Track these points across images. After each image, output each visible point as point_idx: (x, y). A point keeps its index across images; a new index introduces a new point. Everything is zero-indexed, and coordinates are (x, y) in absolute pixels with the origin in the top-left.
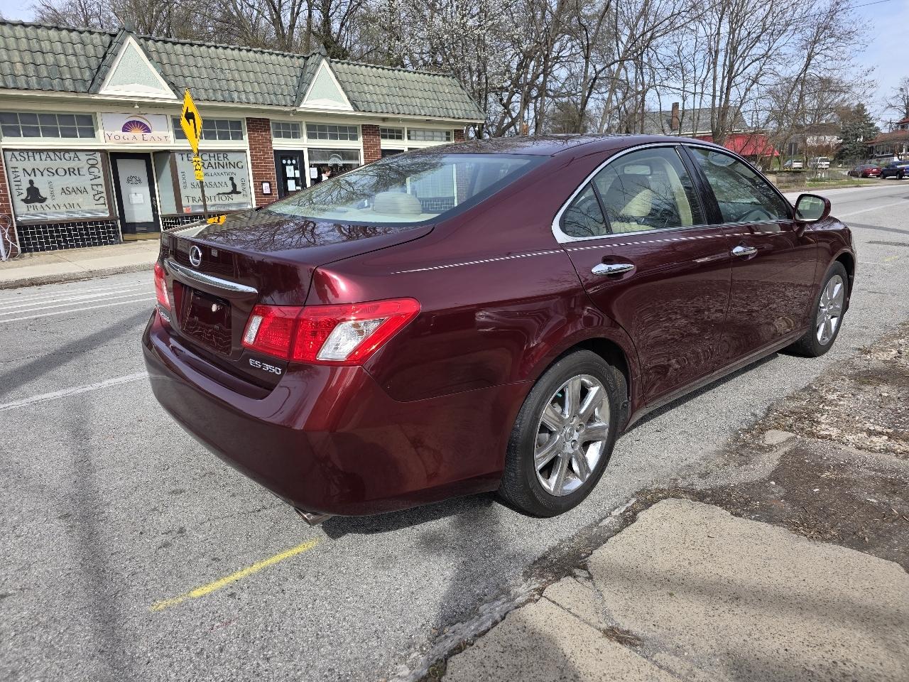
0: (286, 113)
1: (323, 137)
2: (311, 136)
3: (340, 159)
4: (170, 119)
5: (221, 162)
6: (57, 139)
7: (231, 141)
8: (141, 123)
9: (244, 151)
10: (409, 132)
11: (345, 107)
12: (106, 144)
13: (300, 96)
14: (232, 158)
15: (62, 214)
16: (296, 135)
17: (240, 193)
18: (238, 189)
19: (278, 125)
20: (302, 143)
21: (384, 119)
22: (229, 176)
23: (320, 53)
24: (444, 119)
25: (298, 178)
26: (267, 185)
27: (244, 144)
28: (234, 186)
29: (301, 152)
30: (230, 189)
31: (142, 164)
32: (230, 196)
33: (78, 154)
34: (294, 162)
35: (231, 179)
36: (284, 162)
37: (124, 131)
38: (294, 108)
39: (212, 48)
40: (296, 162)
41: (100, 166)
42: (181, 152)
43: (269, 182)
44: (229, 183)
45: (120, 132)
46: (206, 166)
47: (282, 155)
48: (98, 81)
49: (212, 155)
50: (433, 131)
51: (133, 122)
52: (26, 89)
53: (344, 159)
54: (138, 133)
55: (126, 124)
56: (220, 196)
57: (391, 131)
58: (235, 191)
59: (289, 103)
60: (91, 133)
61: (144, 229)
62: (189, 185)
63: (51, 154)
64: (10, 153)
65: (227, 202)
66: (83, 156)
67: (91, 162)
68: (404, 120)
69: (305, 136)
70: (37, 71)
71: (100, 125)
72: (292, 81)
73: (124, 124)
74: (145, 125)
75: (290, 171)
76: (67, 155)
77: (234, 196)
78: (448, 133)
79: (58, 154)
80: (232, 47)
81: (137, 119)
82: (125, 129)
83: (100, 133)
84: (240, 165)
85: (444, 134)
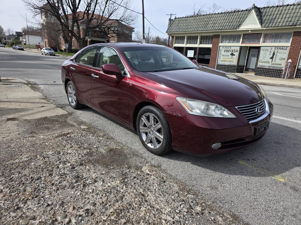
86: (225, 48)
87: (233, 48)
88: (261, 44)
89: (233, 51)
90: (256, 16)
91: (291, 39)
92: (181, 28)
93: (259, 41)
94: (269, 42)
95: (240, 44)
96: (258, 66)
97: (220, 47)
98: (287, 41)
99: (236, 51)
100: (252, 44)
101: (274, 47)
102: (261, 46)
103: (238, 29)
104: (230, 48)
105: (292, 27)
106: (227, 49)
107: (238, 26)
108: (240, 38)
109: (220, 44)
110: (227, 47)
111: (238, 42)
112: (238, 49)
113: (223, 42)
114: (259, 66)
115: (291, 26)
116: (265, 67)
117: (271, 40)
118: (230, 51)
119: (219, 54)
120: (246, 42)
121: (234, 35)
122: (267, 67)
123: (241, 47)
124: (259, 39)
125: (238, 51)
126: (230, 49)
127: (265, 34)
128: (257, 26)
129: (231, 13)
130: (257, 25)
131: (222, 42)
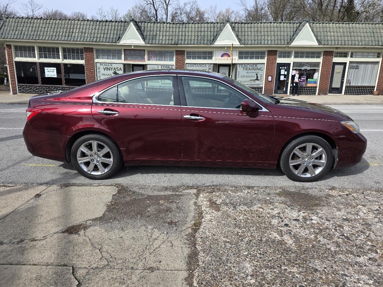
0: (285, 47)
1: (302, 57)
2: (295, 57)
3: (308, 66)
4: (238, 52)
5: (254, 68)
6: (196, 60)
7: (260, 59)
8: (228, 54)
9: (264, 64)
10: (352, 54)
11: (315, 43)
12: (215, 61)
13: (292, 40)
14: (259, 66)
15: (198, 84)
16: (289, 56)
17: (259, 80)
18: (259, 78)
19: (281, 53)
20: (291, 60)
21: (337, 48)
22: (256, 74)
23: (306, 20)
24: (375, 47)
25: (286, 75)
26: (271, 77)
27: (265, 61)
28: (257, 77)
29: (290, 64)
30: (256, 78)
31: (227, 68)
32: (255, 81)
33: (206, 65)
34: (285, 68)
35: (257, 74)
36: (281, 68)
37: (221, 57)
38: (288, 45)
39: (260, 24)
40: (287, 68)
41: (212, 69)
42: (240, 64)
43: (272, 76)
44: (256, 76)
45: (220, 57)
46: (248, 69)
47: (280, 65)
48: (215, 40)
49: (251, 65)
50: (368, 53)
51: (225, 53)
52: (193, 44)
53: (311, 67)
54: (225, 57)
55: (223, 54)
56: (251, 81)
57: (342, 53)
58: (257, 79)
59: (286, 43)
60: (211, 58)
61: (224, 92)
62: (240, 76)
63: (198, 65)
64: (187, 64)
65: (253, 83)
66: (207, 66)
67: (209, 68)
68: (347, 48)
69: (293, 57)
70: (198, 38)
71: (214, 55)
72: (290, 34)
73: (222, 54)
74: (229, 55)
75: (283, 72)
76: (203, 65)
77: (256, 81)
78: (379, 54)
79: (200, 65)
80: (268, 22)
81: (226, 52)
82: (222, 56)
83: (214, 58)
84: (261, 69)
85: (376, 54)
86: (103, 65)
87: (114, 66)
88: (146, 62)
89: (115, 69)
90: (137, 30)
91: (175, 58)
92: (24, 33)
93: (144, 58)
94: (154, 60)
95: (123, 61)
96: (148, 86)
97: (97, 63)
98: (171, 59)
99: (119, 69)
100: (137, 61)
101: (161, 66)
102: (147, 64)
103: (119, 43)
104: (111, 65)
105: (175, 46)
106: (106, 67)
107: (117, 39)
108: (121, 54)
109: (96, 60)
110: (107, 64)
111: (120, 58)
112: (122, 66)
113: (99, 57)
114: (150, 86)
115: (173, 44)
116: (156, 87)
117: (155, 58)
118: (112, 69)
119: (98, 73)
120: (129, 59)
121: (113, 50)
122: (158, 86)
123: (124, 65)
124: (143, 56)
125: (122, 70)
126: (111, 67)
127: (148, 51)
128: (140, 42)
129: (102, 21)
130: (140, 40)
131: (97, 58)
